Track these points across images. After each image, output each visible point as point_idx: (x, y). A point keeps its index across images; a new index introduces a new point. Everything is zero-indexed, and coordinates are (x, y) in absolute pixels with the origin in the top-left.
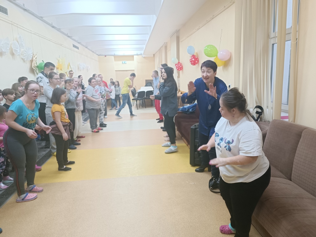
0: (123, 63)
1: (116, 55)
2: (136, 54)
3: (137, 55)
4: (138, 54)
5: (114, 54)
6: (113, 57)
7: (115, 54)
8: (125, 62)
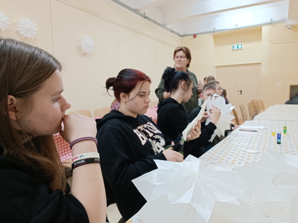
0: (235, 48)
1: (218, 31)
2: (269, 21)
3: (271, 23)
4: (274, 20)
5: (212, 30)
6: (210, 38)
7: (216, 29)
8: (240, 47)
